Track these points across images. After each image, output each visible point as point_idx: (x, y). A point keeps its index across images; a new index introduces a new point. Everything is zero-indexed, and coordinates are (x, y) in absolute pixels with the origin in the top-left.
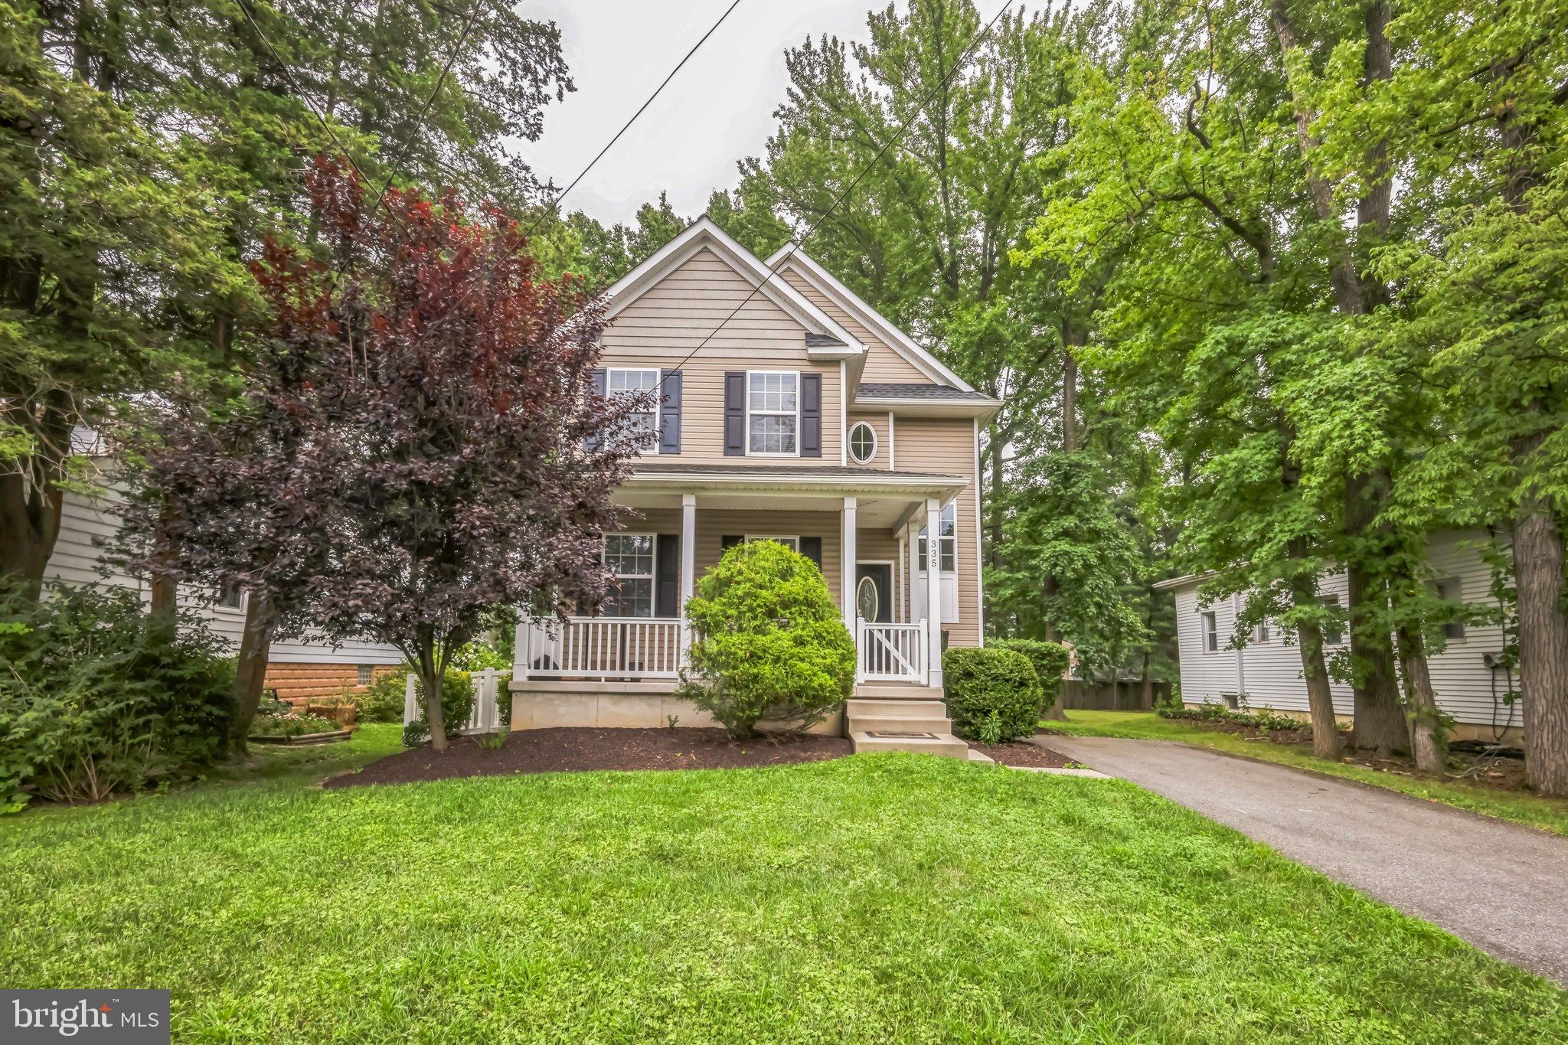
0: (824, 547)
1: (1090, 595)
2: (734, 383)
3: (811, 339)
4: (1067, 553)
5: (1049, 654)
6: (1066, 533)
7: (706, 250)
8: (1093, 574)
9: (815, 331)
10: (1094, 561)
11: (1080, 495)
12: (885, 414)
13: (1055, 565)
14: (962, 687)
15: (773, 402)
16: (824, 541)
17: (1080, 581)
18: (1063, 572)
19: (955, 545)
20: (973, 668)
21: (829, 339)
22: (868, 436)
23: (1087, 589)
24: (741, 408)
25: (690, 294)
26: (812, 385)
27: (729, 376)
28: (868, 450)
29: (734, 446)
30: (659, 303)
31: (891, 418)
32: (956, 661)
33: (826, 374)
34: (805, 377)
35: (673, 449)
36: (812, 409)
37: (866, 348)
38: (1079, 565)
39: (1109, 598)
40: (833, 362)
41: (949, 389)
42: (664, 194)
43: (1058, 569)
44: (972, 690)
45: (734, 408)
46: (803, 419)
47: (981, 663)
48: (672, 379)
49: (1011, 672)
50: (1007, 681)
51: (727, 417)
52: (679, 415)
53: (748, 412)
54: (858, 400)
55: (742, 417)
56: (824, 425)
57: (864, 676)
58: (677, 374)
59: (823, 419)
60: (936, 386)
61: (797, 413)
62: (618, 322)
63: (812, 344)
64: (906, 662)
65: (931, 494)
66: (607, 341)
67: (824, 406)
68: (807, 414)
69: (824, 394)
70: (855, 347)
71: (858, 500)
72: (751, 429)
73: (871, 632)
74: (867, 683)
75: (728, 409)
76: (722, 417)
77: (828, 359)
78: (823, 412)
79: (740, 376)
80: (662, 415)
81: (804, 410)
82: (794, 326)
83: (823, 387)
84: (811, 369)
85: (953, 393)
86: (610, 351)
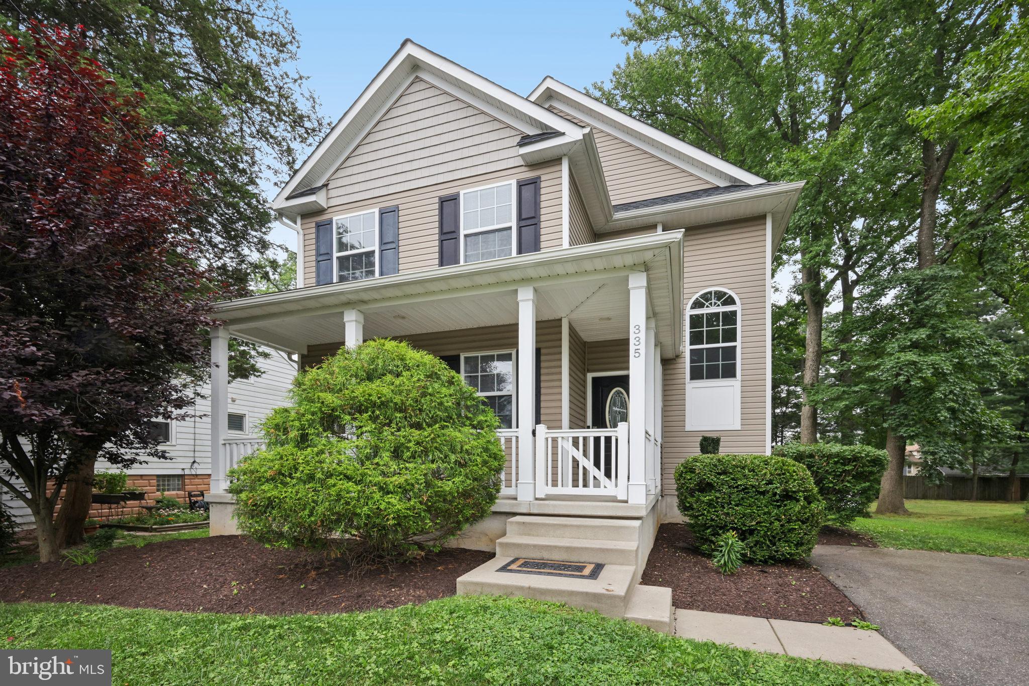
0: (542, 358)
1: (943, 401)
2: (449, 205)
3: (526, 140)
4: (914, 363)
5: (855, 459)
6: (915, 345)
7: (418, 79)
8: (946, 381)
9: (531, 131)
10: (947, 368)
11: (935, 307)
12: (652, 225)
13: (898, 375)
14: (698, 500)
15: (488, 218)
16: (542, 351)
17: (929, 388)
18: (908, 381)
19: (739, 352)
20: (712, 478)
21: (548, 133)
23: (938, 395)
24: (455, 232)
25: (403, 129)
26: (529, 191)
27: (443, 201)
30: (375, 146)
32: (692, 471)
33: (546, 176)
34: (521, 185)
37: (587, 130)
38: (928, 373)
39: (966, 403)
40: (551, 161)
41: (737, 185)
43: (901, 378)
44: (710, 504)
45: (448, 234)
46: (520, 229)
47: (724, 473)
48: (391, 213)
49: (770, 482)
50: (763, 493)
51: (441, 242)
52: (397, 248)
53: (463, 232)
54: (619, 215)
55: (457, 239)
56: (543, 231)
57: (544, 490)
58: (395, 210)
59: (543, 225)
60: (717, 188)
61: (513, 224)
62: (341, 173)
63: (521, 145)
64: (601, 475)
65: (634, 267)
66: (333, 193)
67: (543, 211)
68: (523, 223)
69: (543, 198)
70: (574, 134)
71: (535, 290)
72: (466, 251)
73: (555, 440)
74: (548, 498)
75: (442, 233)
76: (437, 243)
77: (548, 156)
78: (543, 218)
79: (454, 199)
80: (381, 251)
81: (520, 218)
82: (508, 132)
83: (543, 191)
84: (530, 175)
85: (732, 189)
86: (333, 202)
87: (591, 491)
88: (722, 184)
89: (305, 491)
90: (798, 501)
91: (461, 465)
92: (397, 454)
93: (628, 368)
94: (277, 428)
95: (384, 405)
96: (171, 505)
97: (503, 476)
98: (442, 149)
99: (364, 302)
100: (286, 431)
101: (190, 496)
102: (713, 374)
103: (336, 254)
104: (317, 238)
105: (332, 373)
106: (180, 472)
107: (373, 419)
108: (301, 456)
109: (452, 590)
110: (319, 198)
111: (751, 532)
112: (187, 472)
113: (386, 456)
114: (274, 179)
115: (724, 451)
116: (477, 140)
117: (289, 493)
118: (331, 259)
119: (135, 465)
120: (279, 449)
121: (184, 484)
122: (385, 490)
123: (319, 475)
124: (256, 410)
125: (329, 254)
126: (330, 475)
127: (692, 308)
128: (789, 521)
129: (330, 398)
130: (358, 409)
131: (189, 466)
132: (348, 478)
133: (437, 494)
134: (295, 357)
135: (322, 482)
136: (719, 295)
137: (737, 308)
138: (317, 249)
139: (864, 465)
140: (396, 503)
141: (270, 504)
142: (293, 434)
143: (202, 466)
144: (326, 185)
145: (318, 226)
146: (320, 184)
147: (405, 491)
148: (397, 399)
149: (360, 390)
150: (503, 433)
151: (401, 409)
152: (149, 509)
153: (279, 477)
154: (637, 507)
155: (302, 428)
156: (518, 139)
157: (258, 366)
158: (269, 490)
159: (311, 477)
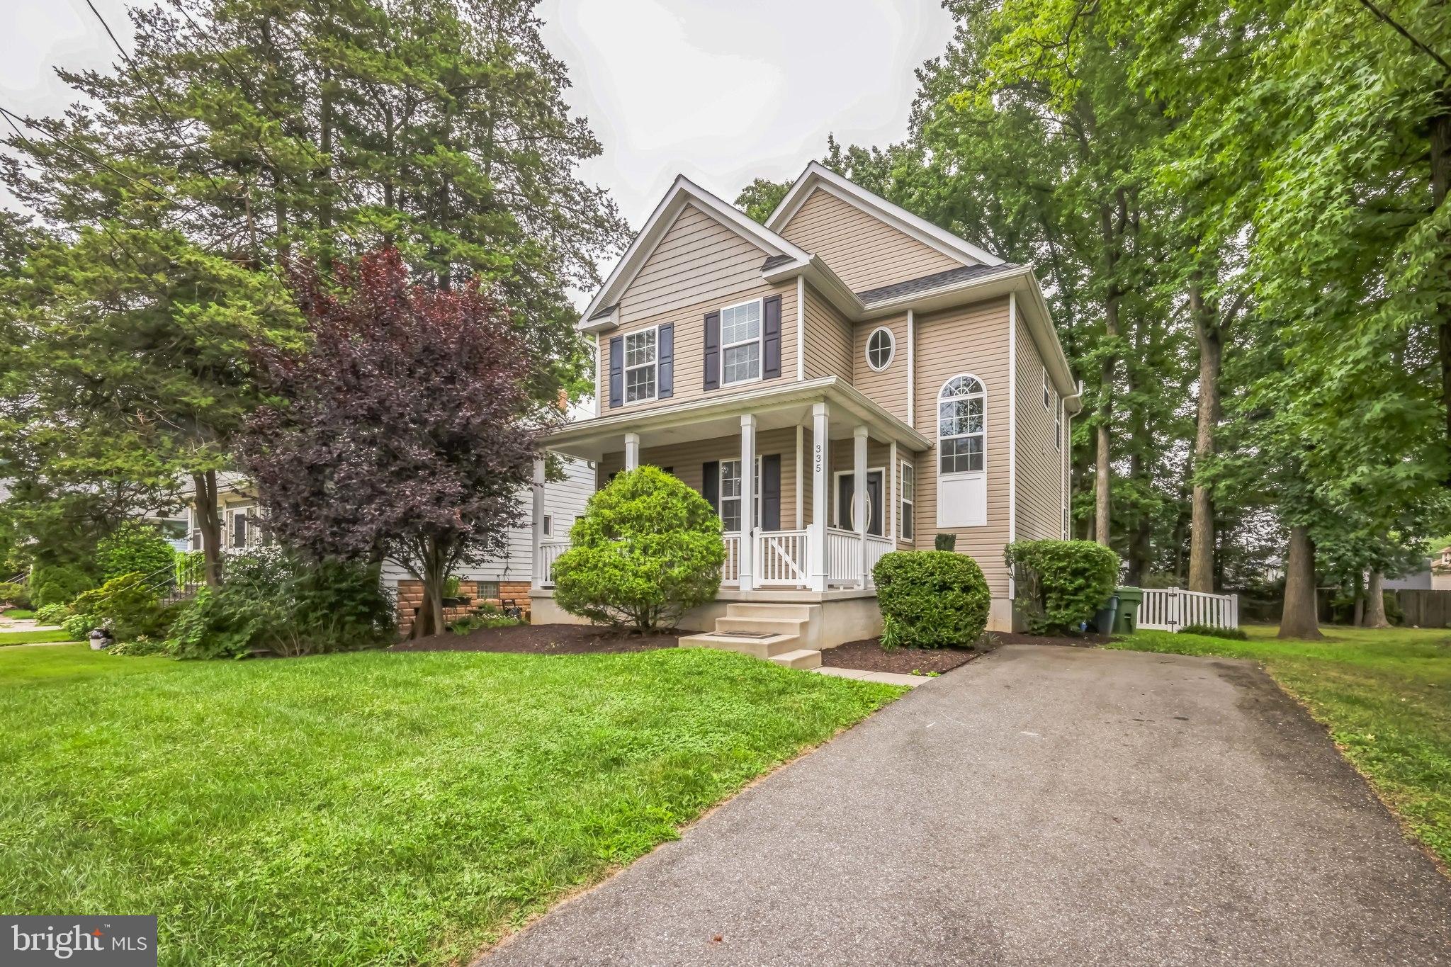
0: (783, 463)
2: (711, 321)
3: (771, 262)
7: (689, 206)
9: (774, 254)
12: (903, 313)
15: (740, 335)
16: (783, 457)
19: (985, 441)
21: (785, 258)
22: (886, 341)
24: (716, 346)
26: (773, 307)
27: (707, 318)
28: (886, 355)
29: (710, 382)
31: (910, 317)
33: (785, 292)
34: (767, 302)
35: (667, 394)
36: (773, 333)
37: (812, 257)
40: (789, 280)
41: (980, 268)
42: (831, 137)
44: (889, 595)
45: (711, 348)
46: (765, 342)
47: (900, 567)
48: (667, 330)
49: (932, 574)
50: (926, 584)
51: (706, 355)
52: (672, 362)
53: (722, 347)
54: (869, 306)
55: (717, 353)
56: (783, 345)
57: (759, 581)
58: (671, 326)
59: (783, 339)
60: (965, 268)
61: (760, 338)
62: (630, 293)
63: (765, 268)
64: (796, 567)
65: (816, 399)
66: (624, 311)
67: (783, 326)
68: (769, 337)
69: (783, 314)
70: (803, 260)
71: (754, 416)
72: (725, 363)
73: (766, 540)
74: (764, 588)
75: (706, 348)
76: (702, 357)
77: (787, 276)
78: (783, 332)
79: (715, 315)
80: (660, 365)
81: (766, 334)
82: (755, 254)
83: (783, 307)
84: (772, 293)
85: (977, 271)
86: (624, 320)
87: (790, 582)
88: (970, 264)
89: (593, 575)
90: (952, 590)
91: (685, 559)
92: (645, 551)
93: (853, 468)
94: (578, 534)
95: (639, 517)
96: (491, 610)
97: (724, 569)
98: (708, 269)
99: (638, 427)
100: (583, 537)
101: (504, 603)
102: (962, 466)
103: (625, 369)
104: (611, 354)
105: (610, 495)
106: (495, 579)
107: (632, 527)
108: (591, 552)
109: (676, 645)
110: (613, 319)
111: (918, 618)
112: (501, 579)
113: (637, 552)
114: (579, 284)
115: (959, 550)
116: (733, 261)
117: (584, 577)
118: (621, 373)
119: (483, 565)
120: (579, 549)
121: (499, 592)
122: (636, 575)
123: (600, 565)
124: (560, 510)
125: (620, 368)
126: (605, 565)
127: (943, 395)
128: (945, 608)
129: (608, 513)
130: (623, 521)
131: (502, 572)
132: (616, 567)
133: (668, 578)
134: (593, 465)
135: (602, 569)
136: (968, 382)
137: (983, 395)
138: (611, 364)
139: (1077, 562)
140: (641, 583)
141: (574, 583)
142: (587, 538)
143: (514, 572)
144: (618, 305)
145: (613, 342)
146: (613, 304)
147: (648, 577)
148: (647, 513)
149: (625, 507)
150: (729, 535)
151: (650, 519)
152: (475, 613)
153: (579, 567)
154: (816, 594)
155: (592, 535)
156: (763, 261)
157: (565, 472)
158: (573, 575)
159: (596, 567)
